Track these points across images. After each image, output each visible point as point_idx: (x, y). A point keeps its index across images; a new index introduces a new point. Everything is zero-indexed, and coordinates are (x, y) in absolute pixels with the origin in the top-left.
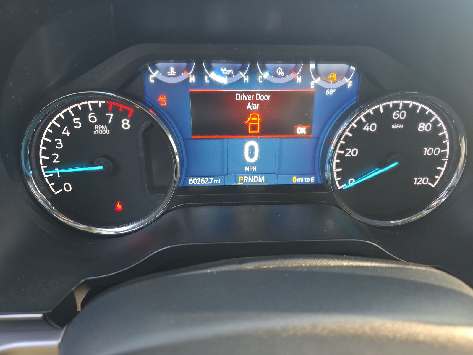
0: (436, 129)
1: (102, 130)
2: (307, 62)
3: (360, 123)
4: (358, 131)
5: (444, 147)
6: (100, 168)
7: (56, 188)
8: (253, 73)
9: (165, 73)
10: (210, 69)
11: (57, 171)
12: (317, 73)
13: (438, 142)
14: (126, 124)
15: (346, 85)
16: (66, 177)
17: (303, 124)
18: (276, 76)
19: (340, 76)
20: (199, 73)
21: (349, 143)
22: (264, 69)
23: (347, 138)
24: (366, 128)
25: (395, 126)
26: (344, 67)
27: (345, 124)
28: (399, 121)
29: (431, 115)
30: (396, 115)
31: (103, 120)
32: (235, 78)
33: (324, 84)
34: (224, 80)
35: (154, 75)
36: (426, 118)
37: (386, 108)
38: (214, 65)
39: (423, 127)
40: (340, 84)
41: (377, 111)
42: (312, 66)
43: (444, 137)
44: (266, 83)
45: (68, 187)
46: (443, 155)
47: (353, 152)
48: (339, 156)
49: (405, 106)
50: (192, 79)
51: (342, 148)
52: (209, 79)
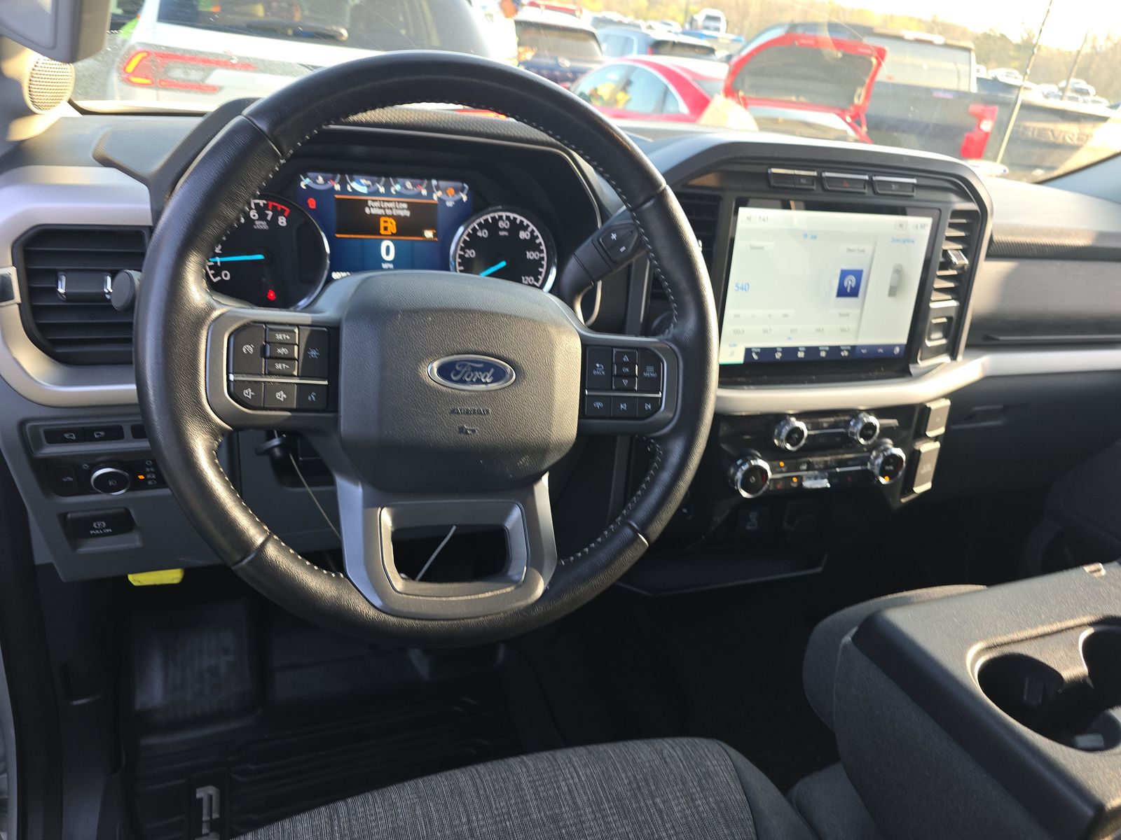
0: (534, 238)
1: (261, 225)
2: (429, 179)
3: (474, 229)
4: (473, 235)
5: (541, 251)
6: (260, 257)
7: (215, 276)
8: (387, 186)
9: (314, 180)
10: (352, 180)
11: (218, 260)
12: (438, 188)
13: (537, 248)
14: (282, 221)
15: (462, 199)
16: (225, 265)
17: (429, 228)
18: (406, 188)
19: (457, 191)
20: (343, 184)
21: (467, 245)
22: (396, 183)
23: (465, 241)
24: (479, 234)
25: (502, 233)
26: (459, 184)
27: (461, 229)
28: (504, 229)
29: (528, 226)
30: (501, 224)
31: (262, 216)
32: (373, 188)
33: (444, 197)
34: (364, 190)
35: (305, 183)
36: (525, 228)
37: (493, 218)
38: (355, 177)
39: (523, 235)
40: (457, 197)
41: (486, 221)
42: (434, 182)
43: (540, 244)
44: (399, 194)
45: (226, 276)
46: (542, 259)
47: (471, 253)
48: (461, 256)
49: (508, 218)
50: (337, 187)
51: (462, 249)
52: (352, 188)
